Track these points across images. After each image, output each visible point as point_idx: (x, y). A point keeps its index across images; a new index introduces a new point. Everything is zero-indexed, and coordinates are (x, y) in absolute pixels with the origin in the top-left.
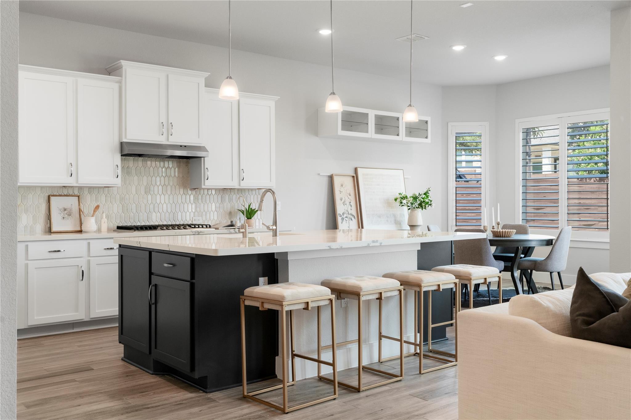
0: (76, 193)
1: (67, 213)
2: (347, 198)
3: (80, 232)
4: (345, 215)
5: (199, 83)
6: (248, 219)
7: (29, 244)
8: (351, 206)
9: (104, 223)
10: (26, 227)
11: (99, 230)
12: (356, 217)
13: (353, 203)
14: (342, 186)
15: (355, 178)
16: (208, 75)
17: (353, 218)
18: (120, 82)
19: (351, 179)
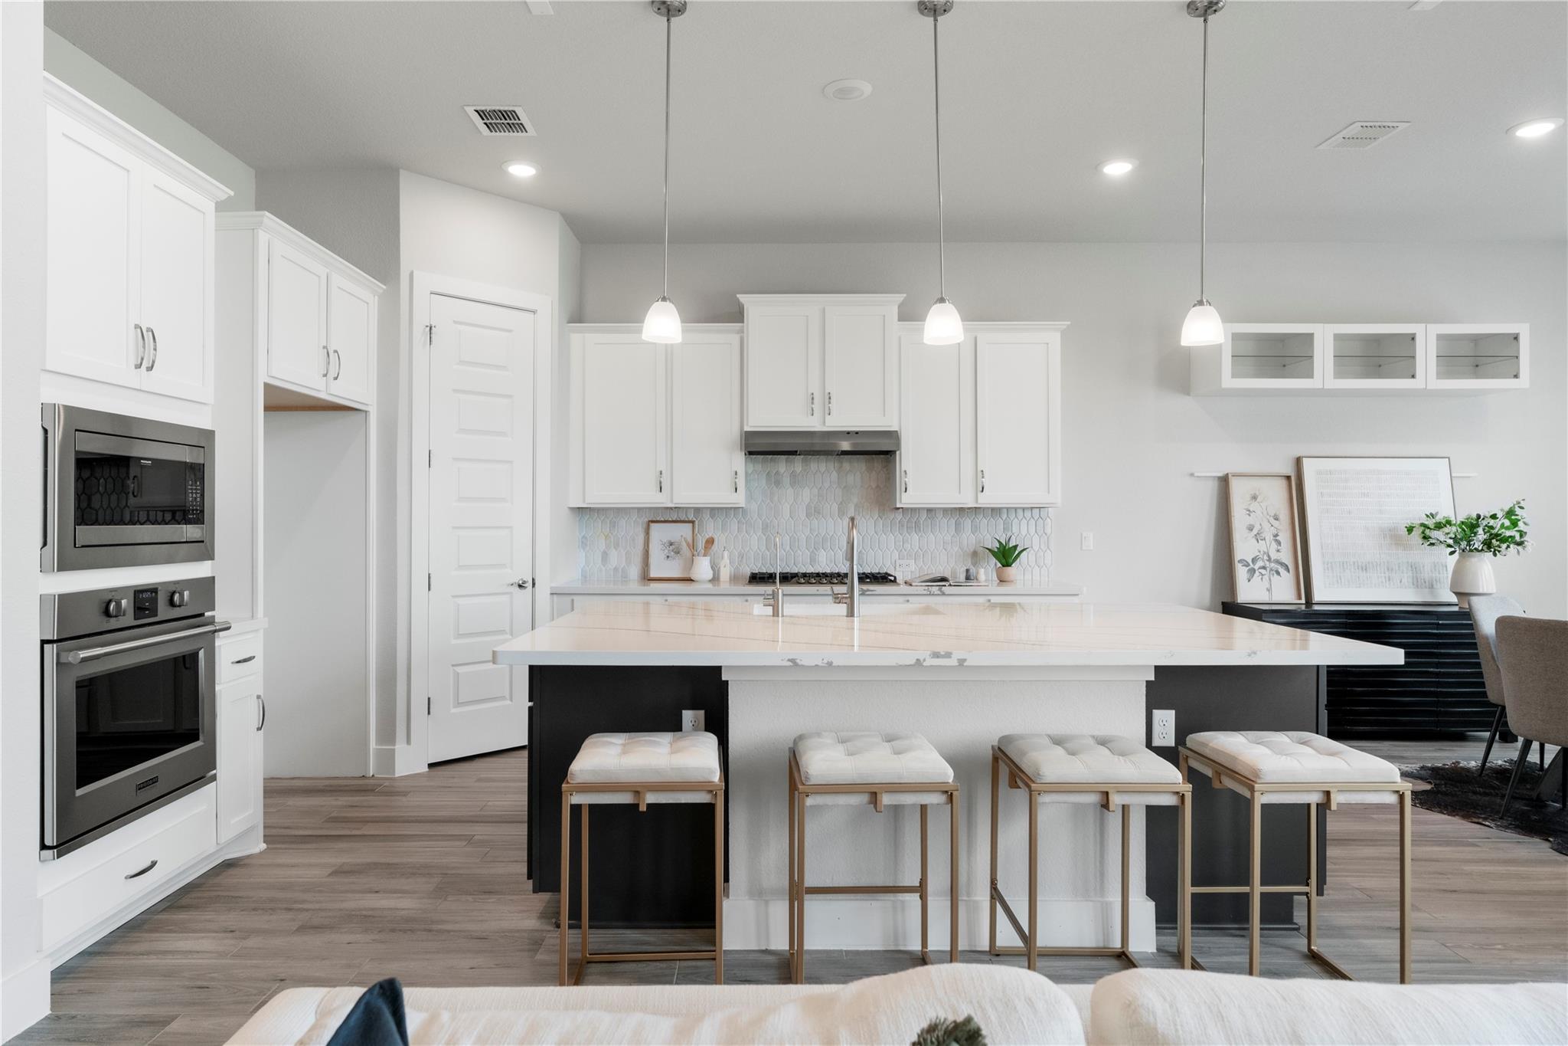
0: (691, 517)
1: (673, 549)
2: (1266, 526)
3: (690, 580)
4: (1260, 564)
5: (884, 316)
6: (1003, 566)
7: (576, 598)
8: (1279, 543)
9: (725, 566)
10: (616, 569)
11: (715, 579)
12: (1291, 567)
13: (1285, 537)
14: (1254, 498)
15: (1295, 484)
16: (902, 299)
17: (1282, 570)
18: (742, 332)
19: (1283, 483)
